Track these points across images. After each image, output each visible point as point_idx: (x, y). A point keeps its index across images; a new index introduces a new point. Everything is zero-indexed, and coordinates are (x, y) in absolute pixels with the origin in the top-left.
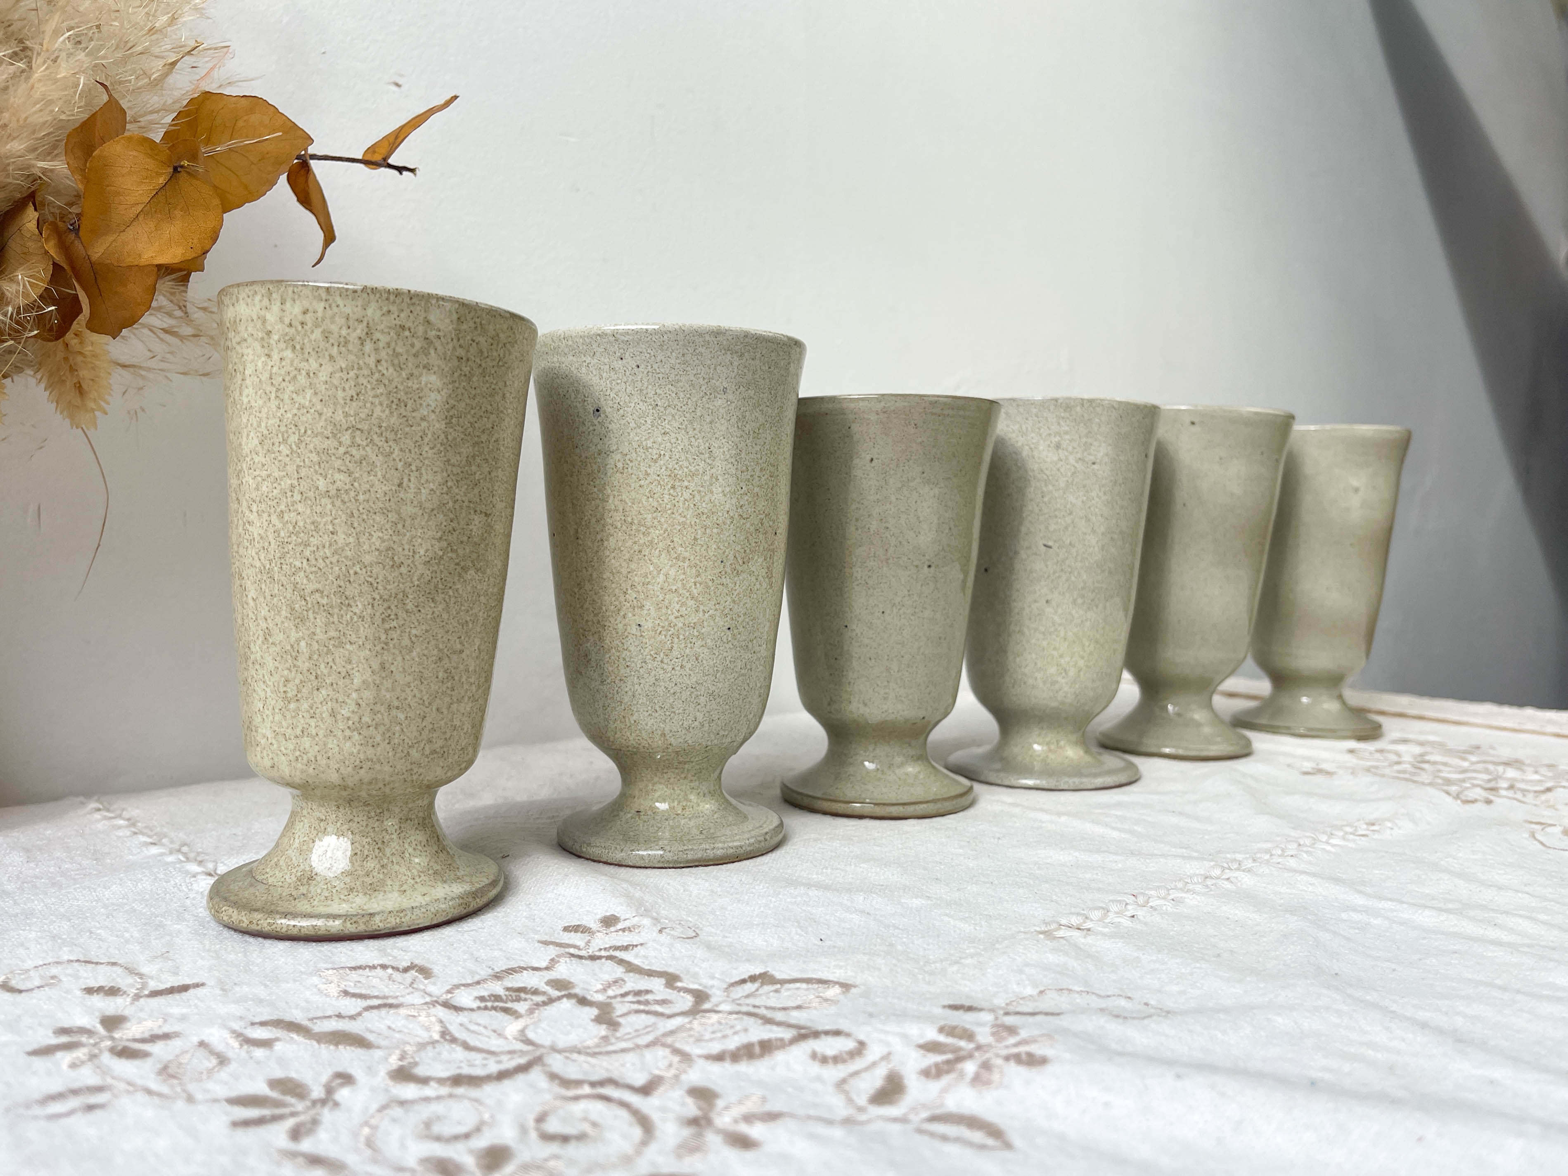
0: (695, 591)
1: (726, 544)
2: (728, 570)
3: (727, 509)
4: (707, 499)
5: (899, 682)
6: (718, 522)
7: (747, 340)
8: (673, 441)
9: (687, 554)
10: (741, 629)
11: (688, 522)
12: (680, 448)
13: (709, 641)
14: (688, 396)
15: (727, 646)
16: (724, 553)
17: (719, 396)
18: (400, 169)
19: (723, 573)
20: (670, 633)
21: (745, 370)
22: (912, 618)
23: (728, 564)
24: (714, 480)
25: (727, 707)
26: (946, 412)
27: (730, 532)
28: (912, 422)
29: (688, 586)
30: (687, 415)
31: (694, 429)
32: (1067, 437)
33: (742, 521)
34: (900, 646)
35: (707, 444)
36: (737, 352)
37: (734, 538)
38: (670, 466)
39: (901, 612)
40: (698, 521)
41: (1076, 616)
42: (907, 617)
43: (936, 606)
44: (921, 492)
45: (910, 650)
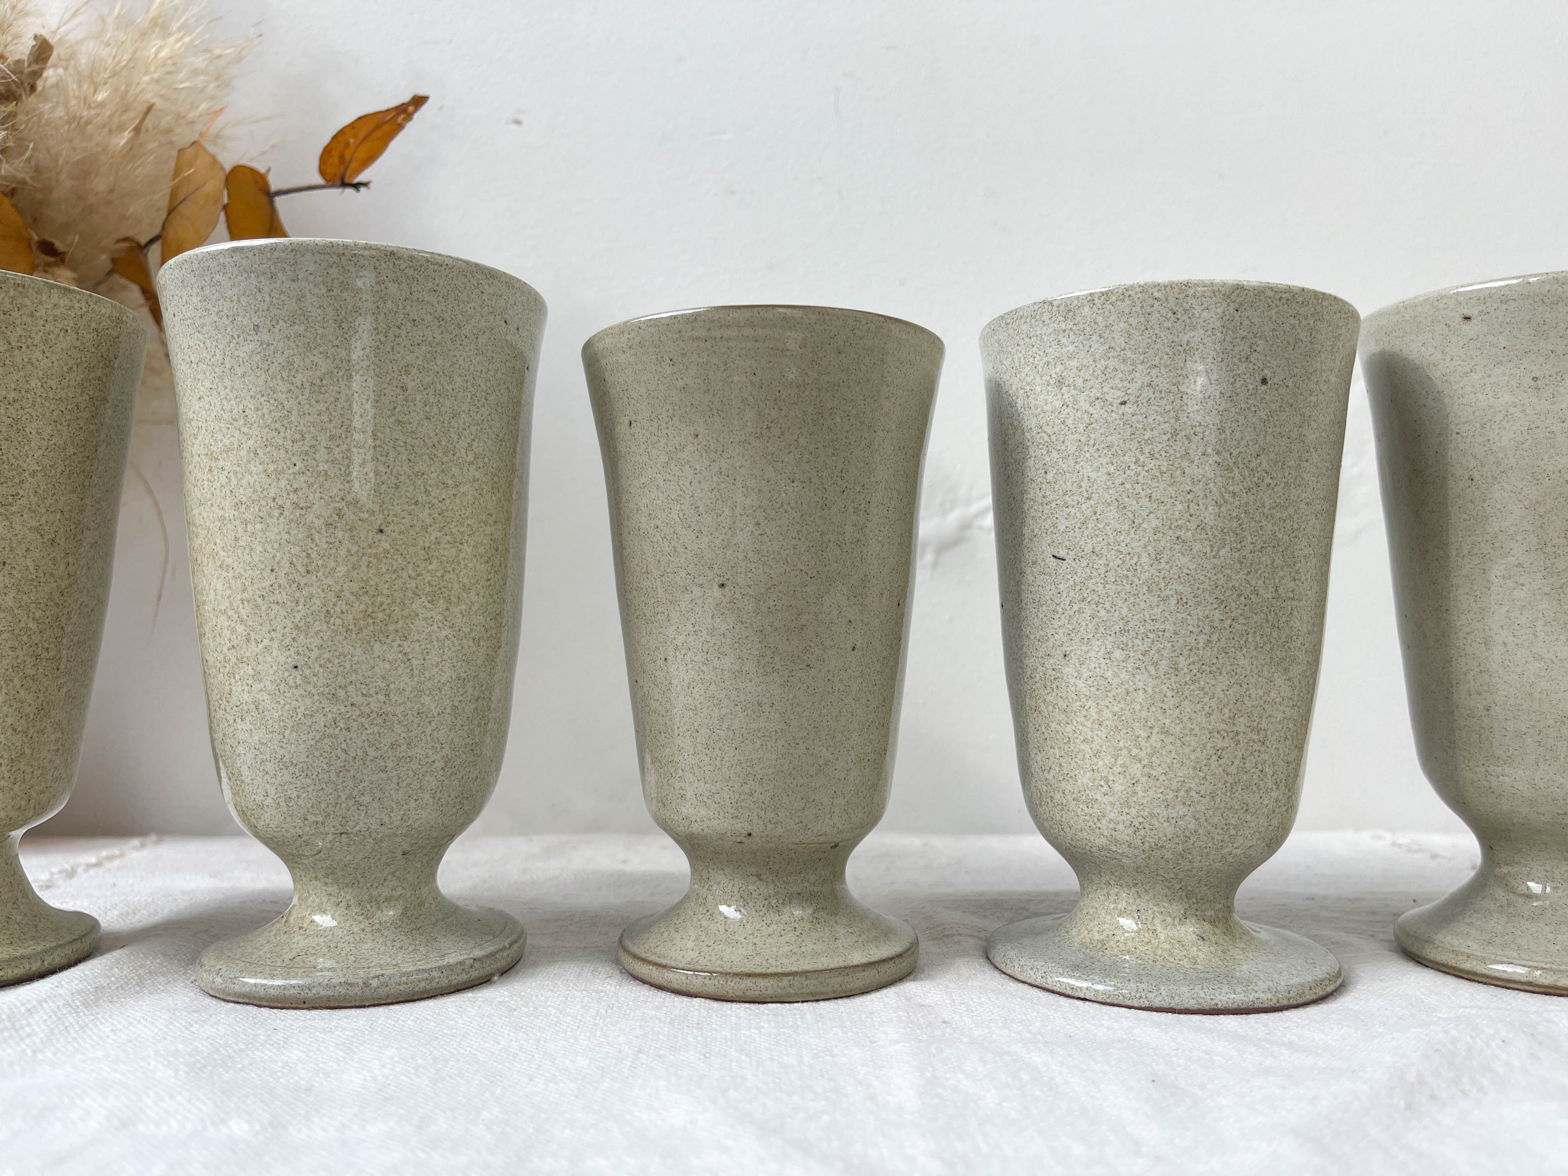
0: (243, 612)
1: (276, 546)
2: (283, 581)
3: (272, 495)
4: (244, 482)
5: (697, 772)
6: (261, 514)
8: (207, 406)
9: (229, 561)
10: (317, 668)
11: (227, 515)
12: (213, 415)
13: (268, 683)
14: (214, 343)
15: (295, 691)
16: (274, 557)
17: (250, 338)
19: (276, 586)
20: (227, 670)
21: (283, 297)
22: (704, 668)
23: (281, 574)
24: (252, 455)
25: (309, 781)
26: (716, 333)
27: (281, 527)
28: (666, 357)
29: (235, 605)
30: (217, 370)
31: (226, 388)
32: (1074, 363)
33: (298, 512)
34: (691, 714)
35: (241, 407)
36: (264, 274)
37: (287, 537)
38: (207, 442)
39: (688, 658)
40: (236, 514)
41: (1115, 681)
42: (697, 668)
43: (745, 650)
44: (698, 467)
45: (706, 721)
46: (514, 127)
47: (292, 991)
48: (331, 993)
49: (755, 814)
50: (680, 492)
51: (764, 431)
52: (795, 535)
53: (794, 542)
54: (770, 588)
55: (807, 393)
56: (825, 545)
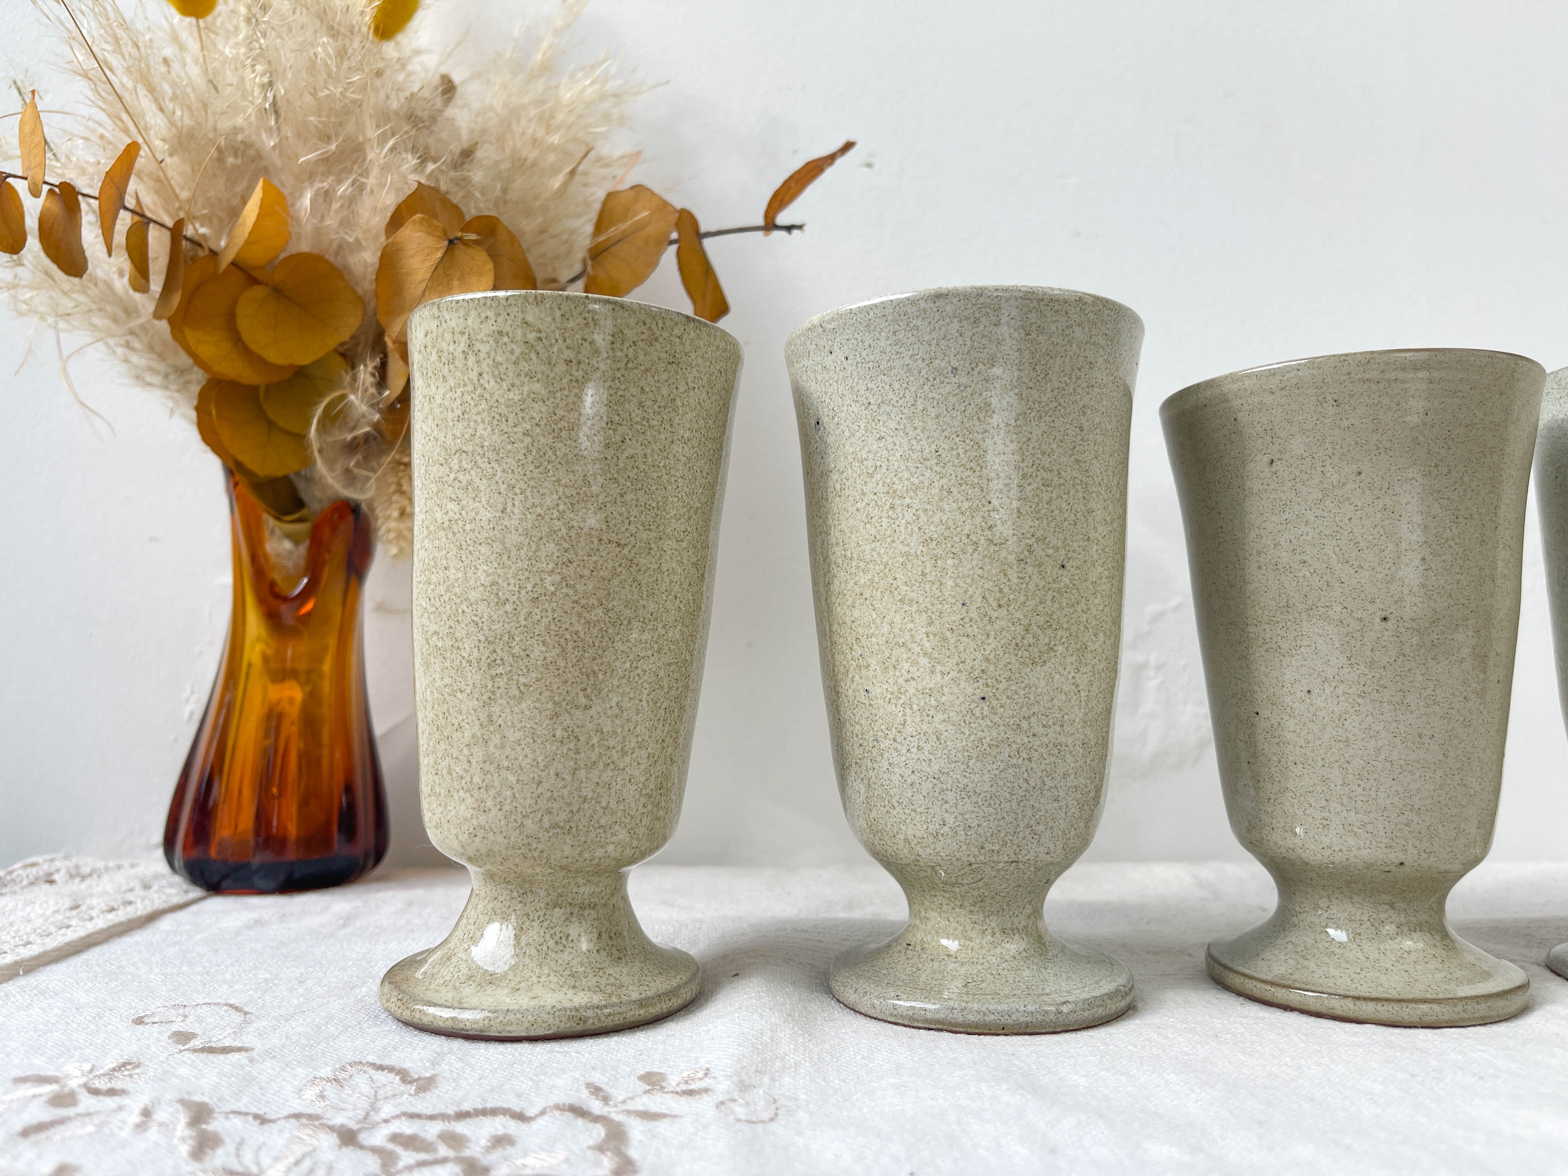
0: (928, 645)
1: (969, 581)
2: (974, 615)
3: (966, 532)
4: (936, 519)
5: (1345, 801)
6: (953, 550)
7: (982, 300)
8: (890, 446)
9: (913, 595)
10: (1004, 700)
11: (913, 551)
12: (898, 455)
13: (953, 714)
14: (905, 385)
15: (981, 722)
16: (966, 592)
17: (947, 380)
18: (789, 228)
19: (967, 620)
20: (901, 701)
21: (984, 341)
22: (1360, 700)
23: (973, 608)
24: (945, 493)
25: (991, 810)
26: (1391, 375)
27: (974, 563)
28: (1329, 397)
29: (918, 638)
30: (905, 411)
31: (915, 428)
33: (992, 548)
34: (1341, 745)
35: (934, 447)
36: (967, 318)
37: (980, 572)
38: (888, 481)
39: (1339, 691)
40: (925, 550)
42: (1350, 700)
43: (1406, 683)
44: (1359, 504)
45: (1361, 752)
46: (867, 170)
47: (992, 1017)
48: (1029, 1019)
49: (1410, 844)
50: (1336, 529)
51: (1432, 468)
52: (1457, 570)
53: (1458, 577)
54: (1434, 622)
55: (1473, 433)
56: (1482, 580)
